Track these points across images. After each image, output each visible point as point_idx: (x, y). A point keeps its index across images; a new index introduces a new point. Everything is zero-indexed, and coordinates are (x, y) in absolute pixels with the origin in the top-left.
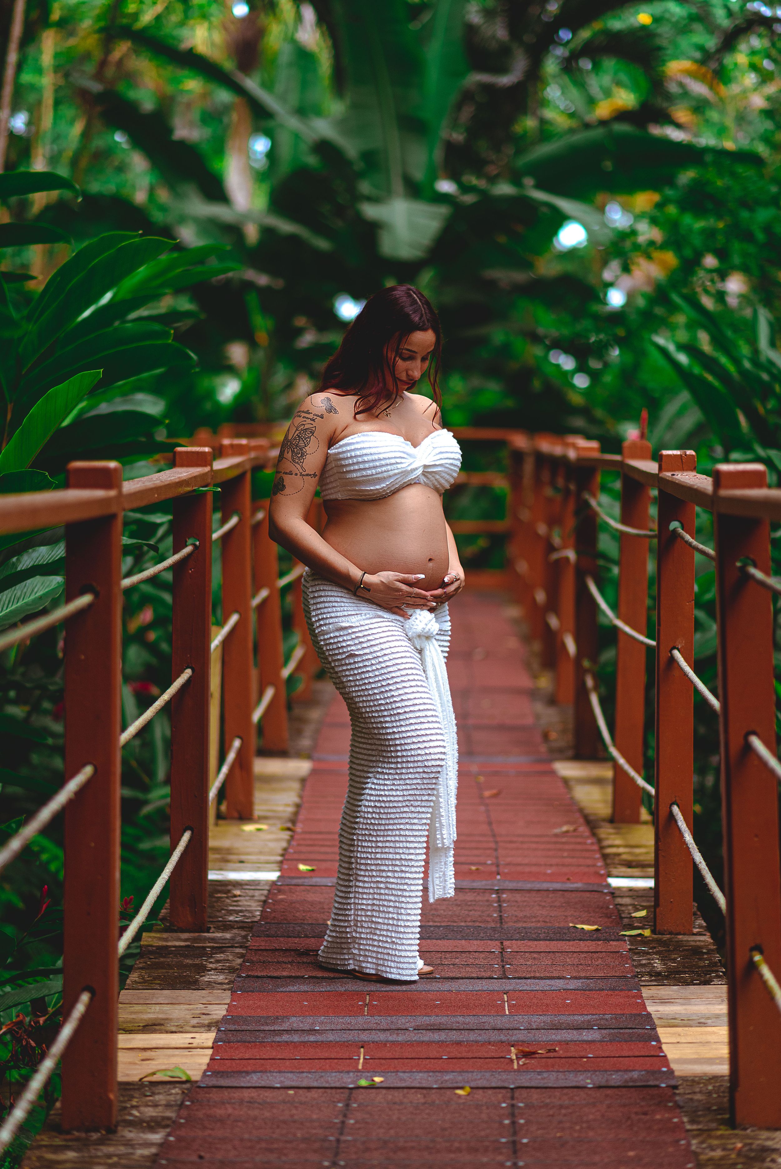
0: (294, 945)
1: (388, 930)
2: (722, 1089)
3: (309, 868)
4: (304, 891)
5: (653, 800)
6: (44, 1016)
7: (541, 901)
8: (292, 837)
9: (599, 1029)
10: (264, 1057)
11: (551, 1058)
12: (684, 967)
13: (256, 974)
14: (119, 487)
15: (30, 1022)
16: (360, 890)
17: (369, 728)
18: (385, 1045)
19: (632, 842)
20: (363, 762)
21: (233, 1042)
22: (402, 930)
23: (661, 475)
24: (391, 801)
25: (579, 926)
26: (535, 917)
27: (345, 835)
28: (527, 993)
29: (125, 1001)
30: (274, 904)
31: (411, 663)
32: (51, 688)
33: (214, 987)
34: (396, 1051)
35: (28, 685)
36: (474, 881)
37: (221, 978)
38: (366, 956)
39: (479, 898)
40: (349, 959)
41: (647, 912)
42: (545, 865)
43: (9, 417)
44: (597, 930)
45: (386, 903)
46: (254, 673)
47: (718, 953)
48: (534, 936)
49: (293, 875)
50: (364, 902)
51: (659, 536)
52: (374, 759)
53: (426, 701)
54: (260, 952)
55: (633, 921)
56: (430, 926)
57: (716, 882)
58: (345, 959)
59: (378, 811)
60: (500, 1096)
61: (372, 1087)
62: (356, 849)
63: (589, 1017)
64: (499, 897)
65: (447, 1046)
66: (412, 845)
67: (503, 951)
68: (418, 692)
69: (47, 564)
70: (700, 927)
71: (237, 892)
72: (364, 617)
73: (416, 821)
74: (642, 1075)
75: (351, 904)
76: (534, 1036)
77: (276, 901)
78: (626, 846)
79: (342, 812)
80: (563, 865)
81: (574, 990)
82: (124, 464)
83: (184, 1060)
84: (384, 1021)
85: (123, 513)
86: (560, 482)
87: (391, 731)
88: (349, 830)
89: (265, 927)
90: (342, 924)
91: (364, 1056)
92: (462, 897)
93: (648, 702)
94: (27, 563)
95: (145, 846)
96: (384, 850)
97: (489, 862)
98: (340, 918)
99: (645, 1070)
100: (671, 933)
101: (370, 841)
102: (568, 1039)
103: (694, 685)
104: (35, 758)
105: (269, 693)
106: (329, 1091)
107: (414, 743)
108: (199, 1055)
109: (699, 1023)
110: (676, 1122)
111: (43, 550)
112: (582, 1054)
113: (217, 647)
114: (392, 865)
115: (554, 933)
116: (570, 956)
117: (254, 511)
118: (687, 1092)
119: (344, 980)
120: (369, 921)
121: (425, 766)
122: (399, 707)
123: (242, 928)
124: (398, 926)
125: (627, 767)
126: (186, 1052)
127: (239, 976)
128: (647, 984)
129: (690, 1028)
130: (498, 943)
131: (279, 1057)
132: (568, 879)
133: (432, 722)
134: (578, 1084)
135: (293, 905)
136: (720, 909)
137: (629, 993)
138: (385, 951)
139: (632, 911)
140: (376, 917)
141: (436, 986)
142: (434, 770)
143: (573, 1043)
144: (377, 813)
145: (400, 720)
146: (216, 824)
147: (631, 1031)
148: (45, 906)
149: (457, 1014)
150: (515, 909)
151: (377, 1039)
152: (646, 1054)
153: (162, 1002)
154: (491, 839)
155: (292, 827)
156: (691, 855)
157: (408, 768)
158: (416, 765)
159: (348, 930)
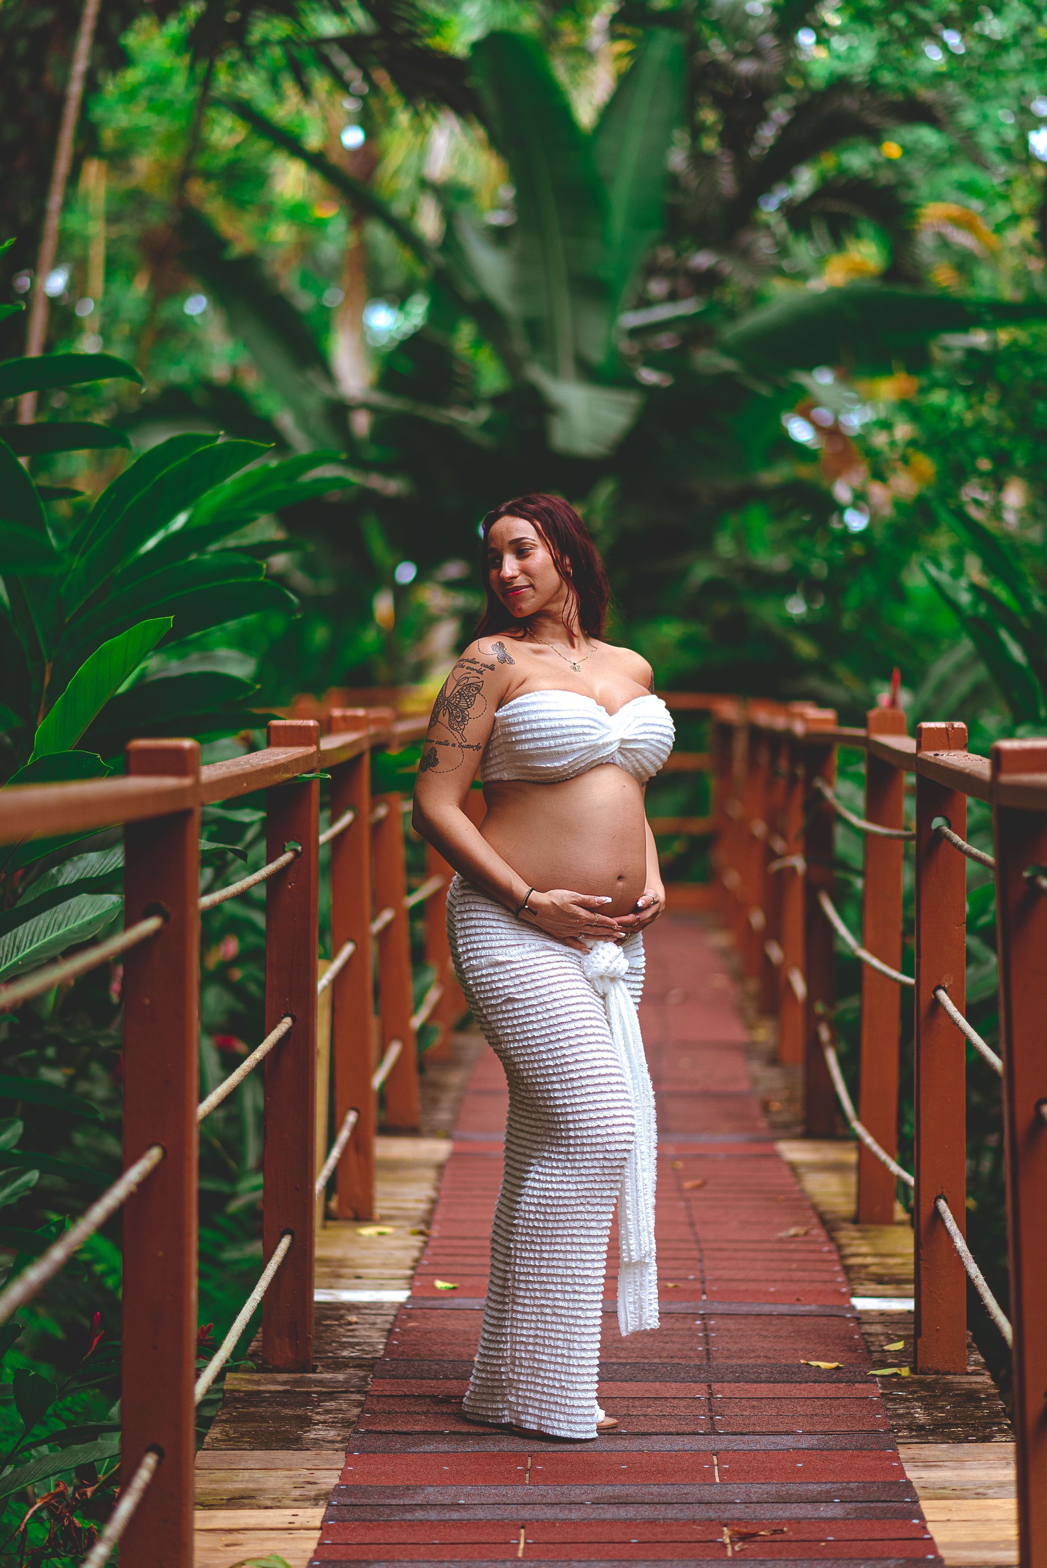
0: (429, 1389)
1: (555, 1371)
3: (449, 1285)
4: (443, 1316)
5: (912, 1193)
6: (93, 1485)
7: (761, 1329)
8: (426, 1243)
9: (841, 1502)
10: (391, 1540)
11: (777, 1541)
12: (956, 1418)
13: (379, 1429)
14: (196, 773)
15: (74, 1494)
16: (519, 1316)
17: (532, 1098)
18: (554, 1524)
19: (884, 1250)
20: (524, 1143)
21: (349, 1521)
22: (575, 1371)
23: (919, 755)
24: (560, 1197)
25: (814, 1363)
26: (753, 1351)
27: (500, 1240)
28: (744, 1454)
29: (202, 1466)
30: (402, 1335)
31: (590, 1011)
32: (103, 1044)
33: (322, 1447)
34: (568, 1533)
35: (72, 1040)
36: (671, 1302)
37: (332, 1434)
38: (525, 1405)
39: (678, 1325)
40: (504, 1409)
41: (905, 1344)
42: (767, 1281)
43: (47, 680)
44: (837, 1368)
45: (553, 1335)
46: (374, 1023)
47: (1001, 1399)
48: (753, 1377)
49: (427, 1295)
50: (524, 1332)
51: (918, 837)
52: (539, 1139)
53: (609, 1063)
54: (384, 1399)
55: (886, 1356)
56: (613, 1364)
57: (998, 1302)
58: (499, 1409)
59: (543, 1210)
62: (513, 1261)
63: (829, 1486)
64: (705, 1324)
65: (637, 1525)
66: (588, 1257)
67: (711, 1397)
68: (598, 1050)
69: (98, 878)
70: (977, 1363)
71: (353, 1318)
72: (528, 949)
73: (594, 1224)
74: (901, 1565)
75: (507, 1334)
76: (754, 1512)
77: (405, 1330)
78: (875, 1255)
79: (495, 1209)
80: (791, 1281)
81: (808, 1449)
82: (201, 742)
83: (282, 1546)
84: (552, 1492)
85: (200, 809)
86: (783, 765)
87: (561, 1102)
88: (505, 1234)
89: (391, 1366)
90: (495, 1362)
91: (526, 1539)
93: (904, 1060)
94: (72, 875)
95: (230, 1254)
96: (551, 1263)
97: (692, 1277)
98: (491, 1353)
99: (904, 1558)
100: (937, 1372)
101: (532, 1250)
102: (801, 1516)
103: (967, 1037)
104: (79, 1139)
105: (394, 1050)
107: (591, 1119)
108: (302, 1538)
109: (977, 1494)
111: (93, 857)
112: (820, 1536)
113: (325, 988)
114: (562, 1283)
115: (780, 1373)
116: (801, 1403)
117: (374, 806)
119: (497, 1437)
120: (530, 1359)
121: (607, 1151)
122: (572, 1071)
123: (360, 1366)
124: (569, 1365)
125: (876, 1148)
126: (285, 1535)
127: (356, 1432)
128: (906, 1441)
129: (965, 1501)
130: (704, 1386)
131: (410, 1541)
132: (798, 1300)
133: (617, 1091)
135: (429, 1335)
136: (1003, 1340)
137: (882, 1454)
138: (552, 1399)
139: (884, 1343)
140: (539, 1353)
141: (620, 1444)
142: (619, 1155)
143: (807, 1521)
144: (542, 1213)
145: (573, 1088)
146: (324, 1227)
147: (885, 1505)
148: (96, 1340)
149: (651, 1482)
150: (727, 1340)
151: (542, 1517)
152: (906, 1537)
153: (253, 1467)
154: (694, 1246)
155: (427, 1231)
156: (964, 1267)
157: (583, 1153)
158: (594, 1149)
159: (502, 1370)
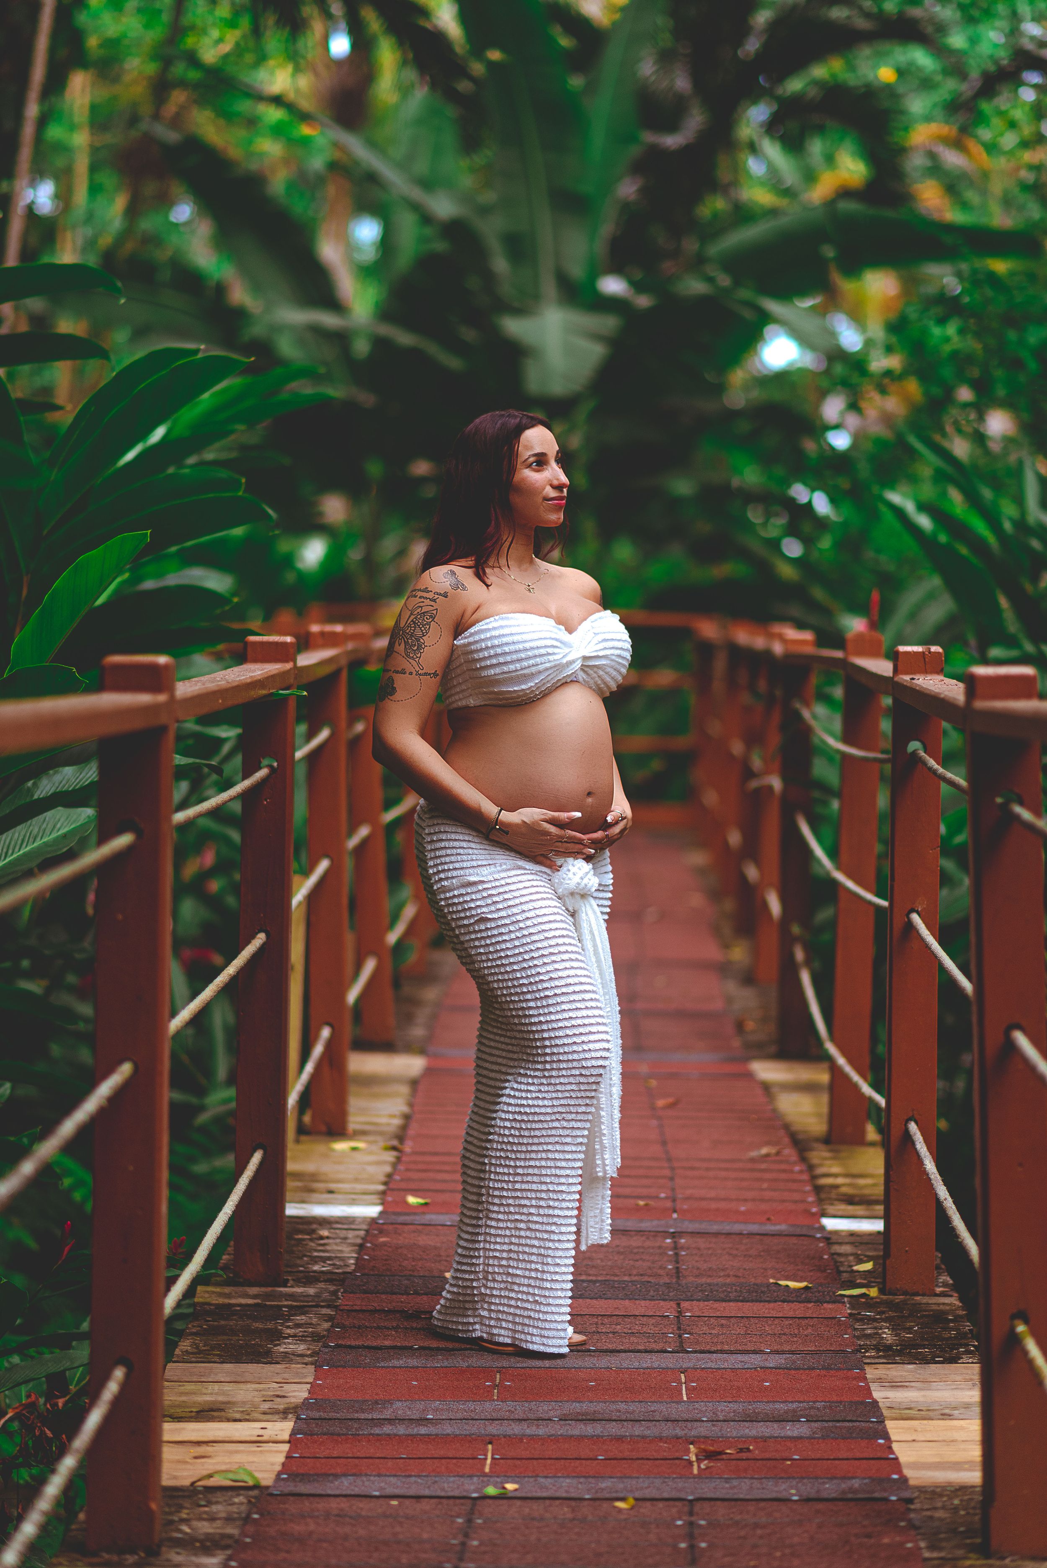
0: (399, 1304)
1: (529, 1285)
2: (973, 1504)
3: (421, 1201)
4: (414, 1232)
5: (883, 1114)
6: (64, 1397)
7: (731, 1248)
8: (399, 1159)
9: (808, 1421)
10: (359, 1454)
11: (742, 1460)
12: (923, 1339)
13: (349, 1343)
14: (171, 689)
15: (45, 1404)
16: (493, 1231)
18: (521, 1440)
19: (855, 1170)
20: (500, 1060)
21: (317, 1434)
22: (549, 1286)
23: (896, 679)
24: (535, 1113)
25: (783, 1283)
26: (723, 1270)
27: (472, 1157)
28: (712, 1373)
29: (172, 1378)
30: (373, 1249)
31: (563, 929)
32: (78, 956)
33: (292, 1360)
34: (535, 1449)
35: (47, 952)
36: (641, 1220)
37: (301, 1348)
38: (498, 1319)
39: (648, 1243)
40: (475, 1323)
41: (874, 1265)
42: (738, 1200)
43: (25, 593)
44: (806, 1288)
45: (527, 1249)
46: (349, 939)
47: (968, 1321)
48: (722, 1295)
49: (399, 1210)
50: (498, 1247)
51: (893, 761)
52: (515, 1056)
53: (583, 980)
54: (354, 1314)
55: (855, 1277)
56: (583, 1281)
57: (966, 1225)
58: (469, 1323)
59: (518, 1126)
60: (674, 1510)
61: (503, 1497)
62: (487, 1176)
63: (795, 1405)
64: (675, 1242)
65: (604, 1442)
66: (563, 1172)
67: (680, 1314)
68: (572, 968)
69: (74, 791)
70: (945, 1284)
71: (325, 1233)
72: (499, 868)
73: (569, 1140)
74: (865, 1484)
75: (480, 1249)
76: (721, 1431)
77: (376, 1246)
78: (846, 1175)
79: (466, 1126)
80: (762, 1200)
81: (776, 1368)
82: (176, 658)
83: (251, 1458)
84: (520, 1408)
85: (176, 725)
86: (762, 685)
87: (536, 1020)
88: (478, 1151)
89: (362, 1280)
90: (467, 1276)
91: (493, 1455)
92: (624, 1241)
93: (878, 982)
94: (48, 788)
95: (201, 1168)
96: (525, 1179)
97: (663, 1195)
98: (464, 1268)
99: (869, 1478)
100: (905, 1293)
101: (506, 1166)
102: (767, 1435)
103: (939, 960)
104: (56, 1050)
105: (370, 966)
106: (445, 1501)
107: (567, 1036)
108: (271, 1451)
109: (942, 1415)
110: (909, 1549)
111: (68, 771)
112: (786, 1454)
113: (300, 904)
114: (537, 1198)
115: (749, 1292)
116: (770, 1322)
117: (351, 722)
118: (926, 1507)
119: (467, 1352)
120: (504, 1273)
121: (583, 1067)
122: (547, 988)
123: (330, 1281)
124: (543, 1280)
125: (848, 1069)
126: (253, 1448)
127: (326, 1346)
128: (873, 1361)
129: (930, 1422)
130: (673, 1304)
131: (378, 1455)
132: (768, 1219)
133: (592, 1008)
134: (779, 1496)
135: (400, 1251)
136: (971, 1262)
137: (849, 1373)
138: (526, 1313)
139: (853, 1263)
140: (513, 1267)
141: (589, 1362)
142: (595, 1072)
143: (773, 1440)
144: (517, 1129)
145: (548, 1005)
146: (297, 1141)
147: (851, 1424)
148: (67, 1249)
149: (617, 1399)
150: (697, 1258)
151: (510, 1432)
152: (871, 1456)
153: (223, 1380)
154: (666, 1165)
155: (399, 1146)
156: (933, 1189)
157: (560, 1069)
158: (570, 1065)
159: (475, 1284)
